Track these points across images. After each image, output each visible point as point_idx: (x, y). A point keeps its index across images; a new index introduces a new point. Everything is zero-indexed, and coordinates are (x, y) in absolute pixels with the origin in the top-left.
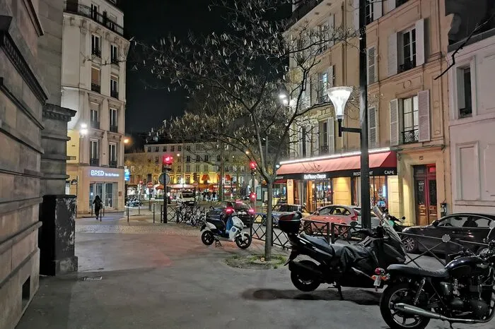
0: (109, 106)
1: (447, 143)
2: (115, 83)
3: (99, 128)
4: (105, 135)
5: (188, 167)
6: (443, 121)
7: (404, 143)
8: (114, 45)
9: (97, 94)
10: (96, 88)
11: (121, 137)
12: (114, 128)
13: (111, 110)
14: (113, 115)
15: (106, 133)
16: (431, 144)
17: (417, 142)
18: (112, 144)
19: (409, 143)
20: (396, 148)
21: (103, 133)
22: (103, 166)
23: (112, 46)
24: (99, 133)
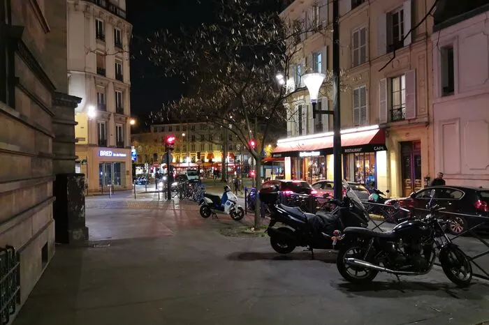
0: (115, 88)
1: (431, 120)
2: (119, 66)
3: (106, 110)
4: (112, 118)
5: (193, 146)
6: (428, 99)
7: (392, 121)
8: (117, 29)
9: (103, 77)
10: (101, 71)
11: (126, 118)
12: (120, 110)
13: (116, 93)
14: (118, 97)
15: (112, 115)
16: (417, 121)
17: (404, 119)
18: (119, 125)
19: (397, 120)
20: (384, 126)
21: (110, 115)
22: (111, 147)
23: (115, 30)
24: (107, 116)
